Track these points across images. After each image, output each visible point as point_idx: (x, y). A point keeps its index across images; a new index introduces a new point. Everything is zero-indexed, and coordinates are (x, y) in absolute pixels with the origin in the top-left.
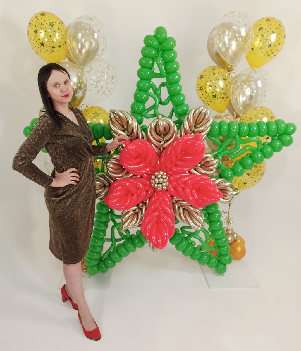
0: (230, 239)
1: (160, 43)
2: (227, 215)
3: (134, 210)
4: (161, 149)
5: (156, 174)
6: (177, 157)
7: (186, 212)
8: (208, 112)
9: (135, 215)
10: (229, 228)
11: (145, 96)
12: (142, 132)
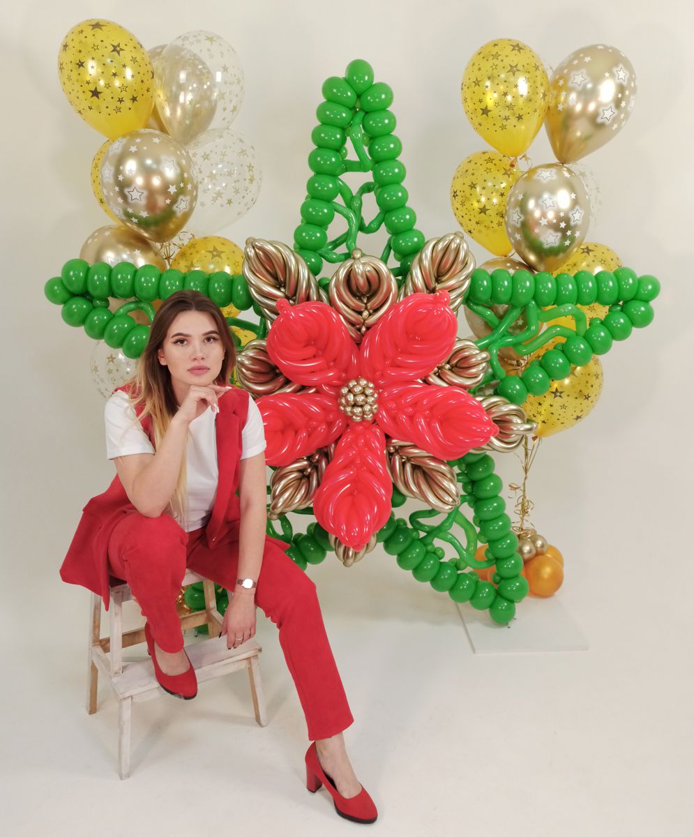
0: (526, 549)
1: (359, 96)
2: (520, 493)
3: (301, 471)
4: (364, 329)
5: (350, 384)
6: (396, 346)
7: (419, 475)
8: (463, 247)
9: (303, 481)
10: (526, 525)
11: (326, 211)
12: (320, 290)
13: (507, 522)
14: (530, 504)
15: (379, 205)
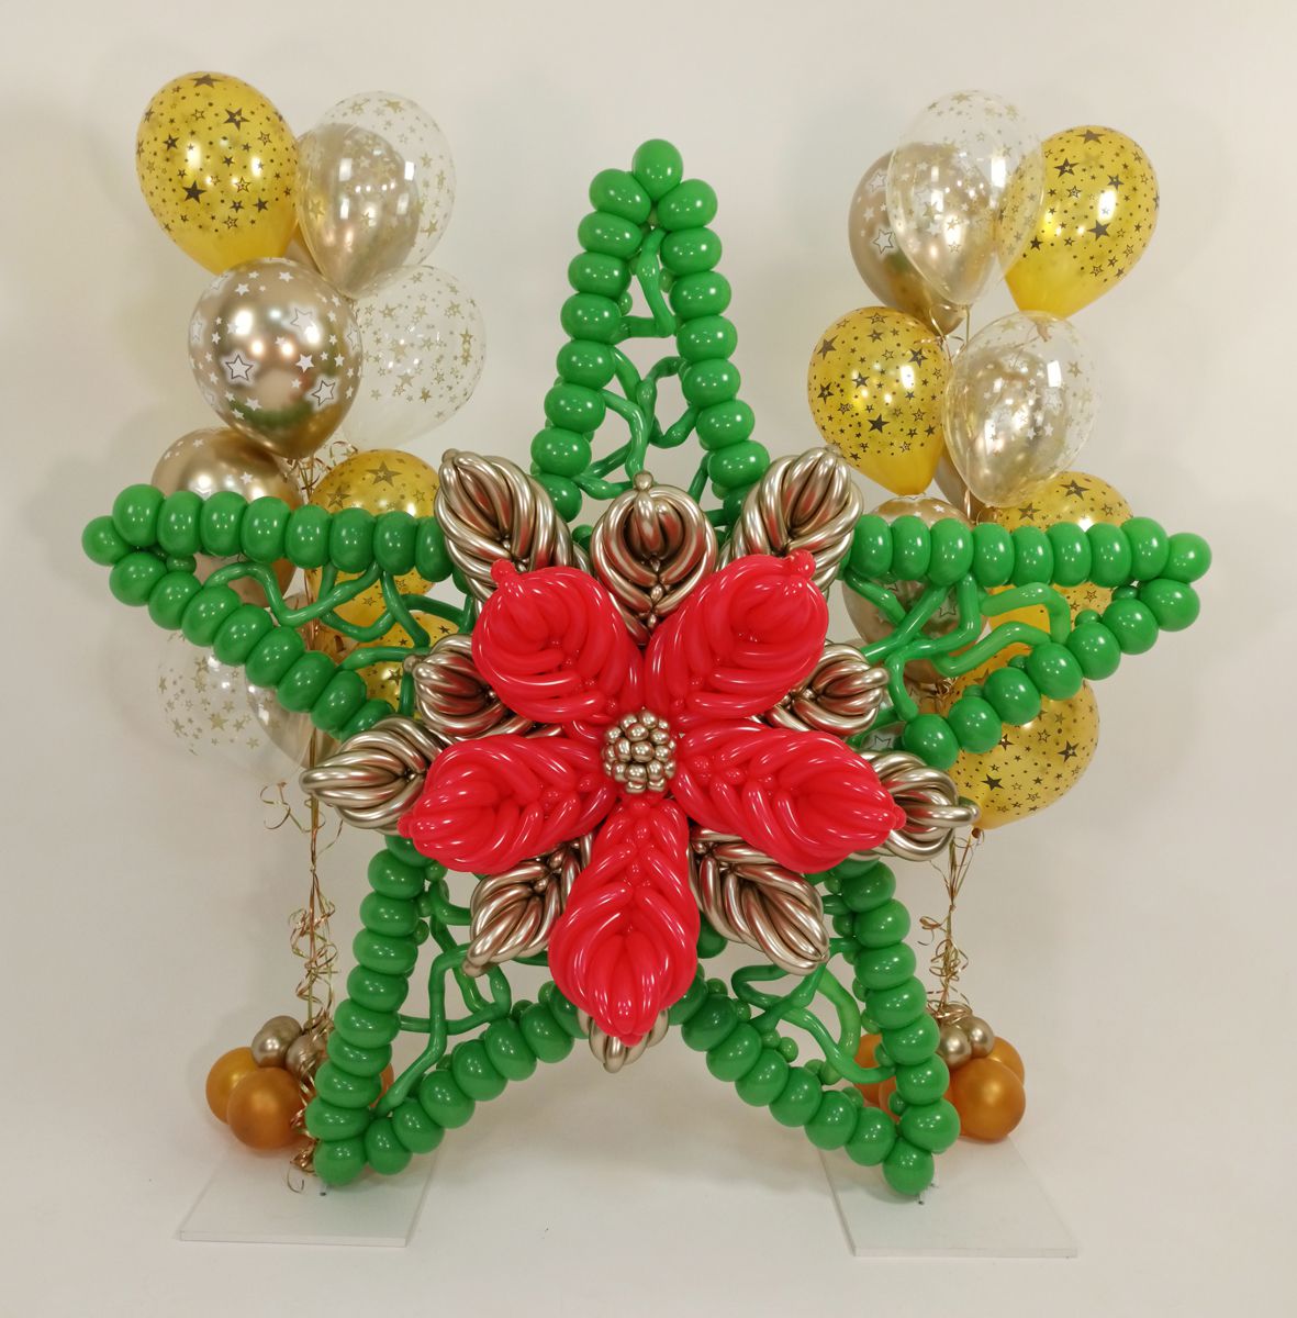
0: (954, 1044)
1: (655, 204)
2: (940, 935)
3: (529, 883)
4: (653, 620)
5: (625, 722)
6: (713, 654)
7: (752, 899)
8: (840, 473)
9: (532, 903)
10: (952, 998)
11: (589, 405)
12: (575, 547)
13: (919, 993)
14: (960, 956)
15: (687, 397)
